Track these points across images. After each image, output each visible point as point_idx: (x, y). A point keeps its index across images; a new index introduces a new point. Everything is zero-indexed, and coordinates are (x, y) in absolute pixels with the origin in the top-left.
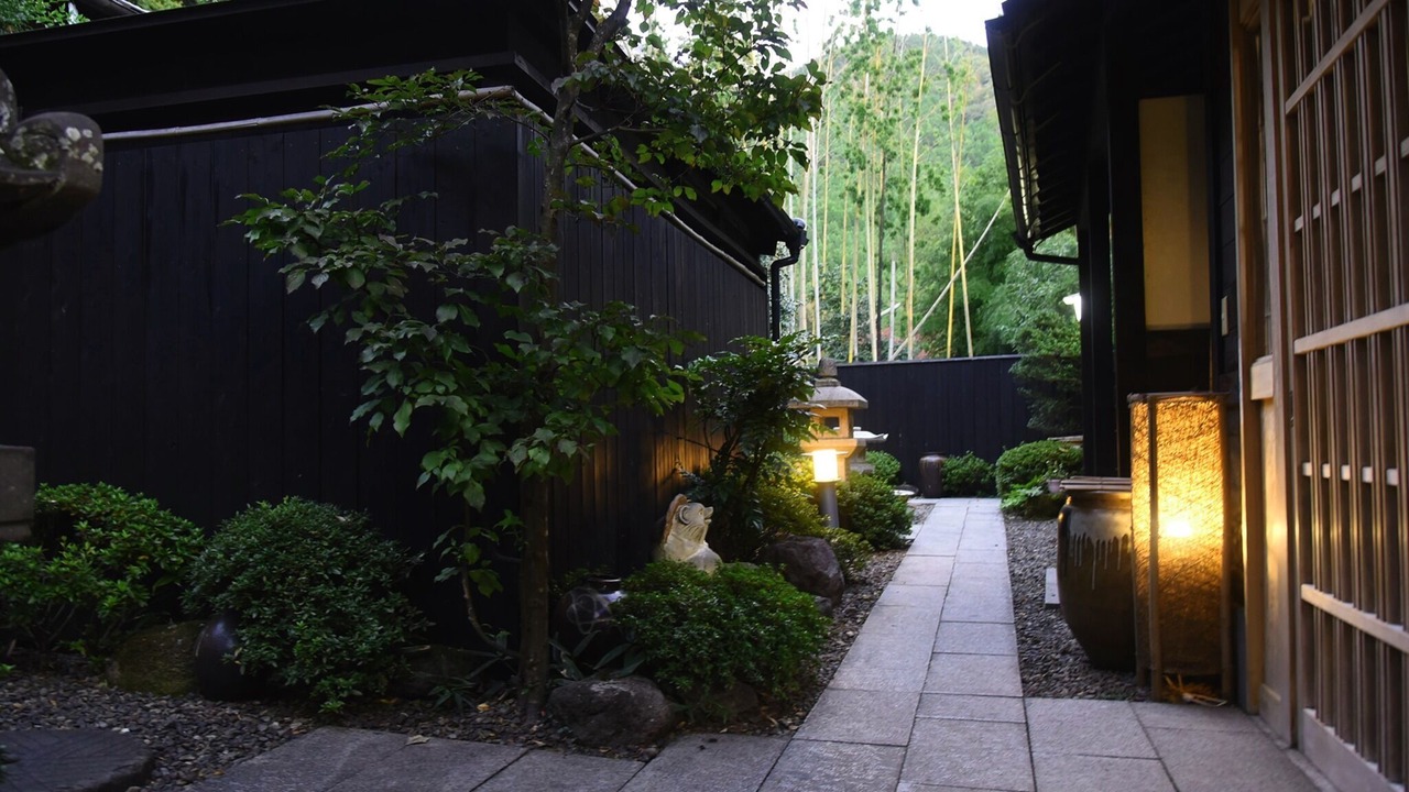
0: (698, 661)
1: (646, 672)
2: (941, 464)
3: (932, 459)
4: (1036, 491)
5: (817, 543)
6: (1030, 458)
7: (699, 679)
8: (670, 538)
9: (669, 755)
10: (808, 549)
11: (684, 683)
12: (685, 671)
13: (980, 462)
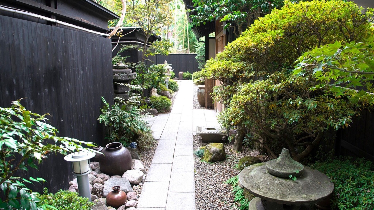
0: (160, 106)
1: (155, 108)
2: (183, 74)
3: (181, 73)
4: (198, 81)
5: (167, 92)
6: (198, 75)
7: (160, 108)
8: (153, 93)
9: (158, 115)
10: (166, 93)
11: (159, 109)
12: (159, 108)
13: (190, 74)
